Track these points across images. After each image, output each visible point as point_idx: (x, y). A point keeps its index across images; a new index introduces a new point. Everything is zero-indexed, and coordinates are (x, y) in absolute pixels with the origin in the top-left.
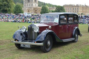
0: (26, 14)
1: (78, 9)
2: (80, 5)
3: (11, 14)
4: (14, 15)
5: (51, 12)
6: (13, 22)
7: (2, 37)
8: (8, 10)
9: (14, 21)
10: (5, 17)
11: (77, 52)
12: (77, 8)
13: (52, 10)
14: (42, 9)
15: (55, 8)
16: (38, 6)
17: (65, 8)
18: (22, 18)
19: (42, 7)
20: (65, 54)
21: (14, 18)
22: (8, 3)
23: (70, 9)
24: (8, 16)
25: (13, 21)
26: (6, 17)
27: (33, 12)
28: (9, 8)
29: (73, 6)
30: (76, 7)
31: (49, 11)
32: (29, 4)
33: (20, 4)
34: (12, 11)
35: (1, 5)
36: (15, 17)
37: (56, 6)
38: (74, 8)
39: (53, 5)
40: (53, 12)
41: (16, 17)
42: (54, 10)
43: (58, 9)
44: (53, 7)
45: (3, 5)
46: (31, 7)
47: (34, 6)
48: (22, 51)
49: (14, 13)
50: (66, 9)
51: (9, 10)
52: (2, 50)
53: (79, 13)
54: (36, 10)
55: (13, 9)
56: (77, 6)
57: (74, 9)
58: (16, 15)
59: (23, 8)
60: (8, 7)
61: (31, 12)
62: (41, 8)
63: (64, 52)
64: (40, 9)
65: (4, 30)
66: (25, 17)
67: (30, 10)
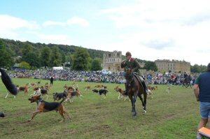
12: (173, 64)
15: (144, 64)
22: (84, 58)
23: (163, 65)
32: (109, 59)
33: (99, 58)
34: (88, 67)
37: (145, 61)
38: (170, 64)
39: (142, 60)
43: (148, 65)
44: (141, 63)
46: (112, 62)
47: (116, 62)
50: (159, 65)
51: (85, 67)
56: (174, 61)
59: (102, 65)
60: (84, 63)
67: (111, 67)
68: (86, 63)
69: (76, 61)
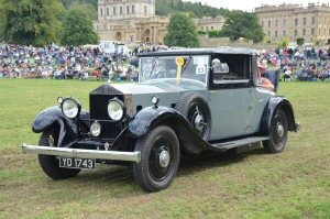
0: (107, 46)
1: (313, 22)
2: (323, 5)
3: (49, 48)
4: (62, 49)
5: (207, 36)
6: (57, 78)
7: (16, 136)
8: (38, 31)
9: (63, 76)
10: (26, 61)
11: (309, 194)
12: (309, 18)
13: (210, 30)
14: (173, 26)
15: (223, 20)
16: (157, 13)
17: (263, 21)
18: (94, 62)
19: (172, 19)
20: (259, 202)
21: (63, 62)
22: (39, 4)
23: (281, 23)
24: (39, 54)
25: (59, 73)
26: (32, 61)
27: (135, 38)
28: (43, 25)
29: (293, 10)
30: (305, 13)
31: (200, 33)
32: (118, 6)
33: (85, 5)
34: (53, 34)
35: (11, 12)
36: (65, 58)
38: (301, 17)
39: (215, 9)
40: (212, 34)
41: (69, 58)
42: (218, 28)
43: (236, 22)
44: (214, 16)
45: (20, 11)
46: (127, 17)
47: (138, 16)
48: (93, 190)
49: (62, 44)
50: (266, 24)
51: (43, 33)
52: (17, 185)
53: (319, 38)
54: (148, 31)
55: (57, 26)
56: (312, 9)
57: (300, 24)
58: (71, 50)
59: (95, 25)
60: (39, 21)
61: (128, 38)
62: (167, 20)
63: (256, 192)
64: (163, 24)
65: (24, 108)
66: (106, 59)
67: (122, 32)
68: (47, 22)
69: (11, 14)
